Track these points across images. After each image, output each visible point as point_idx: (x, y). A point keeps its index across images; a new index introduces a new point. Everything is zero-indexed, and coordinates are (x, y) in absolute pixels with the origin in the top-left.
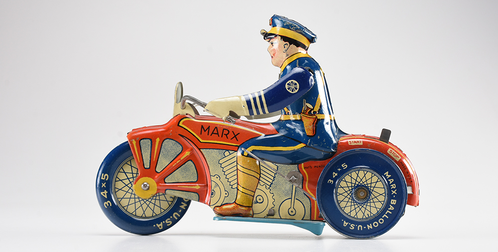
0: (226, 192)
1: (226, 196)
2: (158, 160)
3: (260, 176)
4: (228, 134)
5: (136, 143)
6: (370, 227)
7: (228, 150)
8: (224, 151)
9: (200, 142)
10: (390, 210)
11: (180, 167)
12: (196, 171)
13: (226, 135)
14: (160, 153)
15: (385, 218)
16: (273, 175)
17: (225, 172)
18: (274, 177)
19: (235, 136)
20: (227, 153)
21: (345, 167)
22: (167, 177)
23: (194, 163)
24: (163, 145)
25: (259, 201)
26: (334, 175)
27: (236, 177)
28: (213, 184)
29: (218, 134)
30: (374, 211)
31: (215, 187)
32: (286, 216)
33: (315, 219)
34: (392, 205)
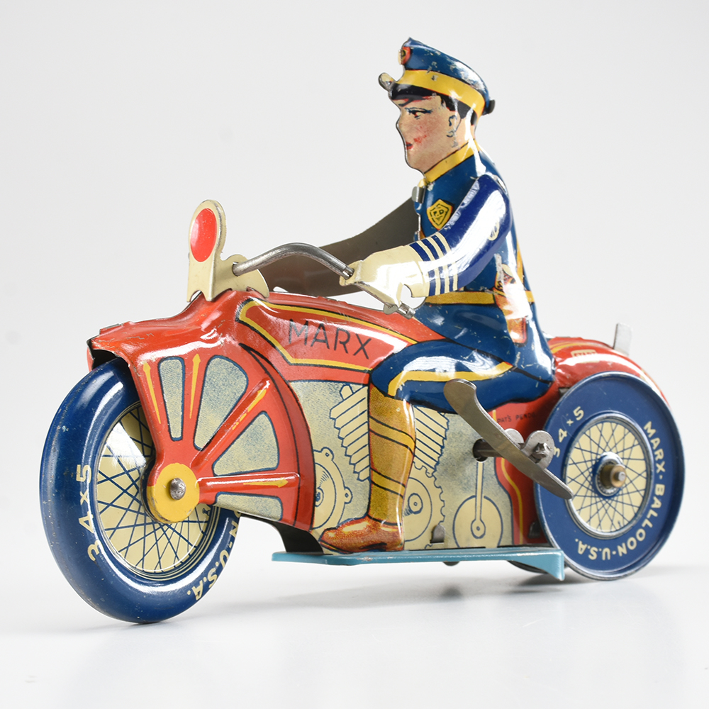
0: (347, 491)
1: (348, 500)
2: (198, 415)
3: (415, 447)
4: (348, 341)
5: (151, 370)
6: (622, 550)
7: (347, 383)
8: (342, 384)
9: (288, 363)
10: (655, 510)
11: (244, 431)
12: (274, 440)
13: (344, 344)
14: (201, 397)
15: (646, 528)
16: (439, 440)
17: (342, 439)
18: (442, 447)
19: (362, 347)
20: (346, 391)
21: (580, 415)
22: (218, 459)
23: (270, 420)
24: (208, 373)
25: (414, 509)
26: (562, 435)
27: (366, 451)
28: (319, 472)
29: (325, 341)
30: (629, 514)
31: (323, 479)
32: (468, 540)
33: (521, 543)
34: (659, 497)
